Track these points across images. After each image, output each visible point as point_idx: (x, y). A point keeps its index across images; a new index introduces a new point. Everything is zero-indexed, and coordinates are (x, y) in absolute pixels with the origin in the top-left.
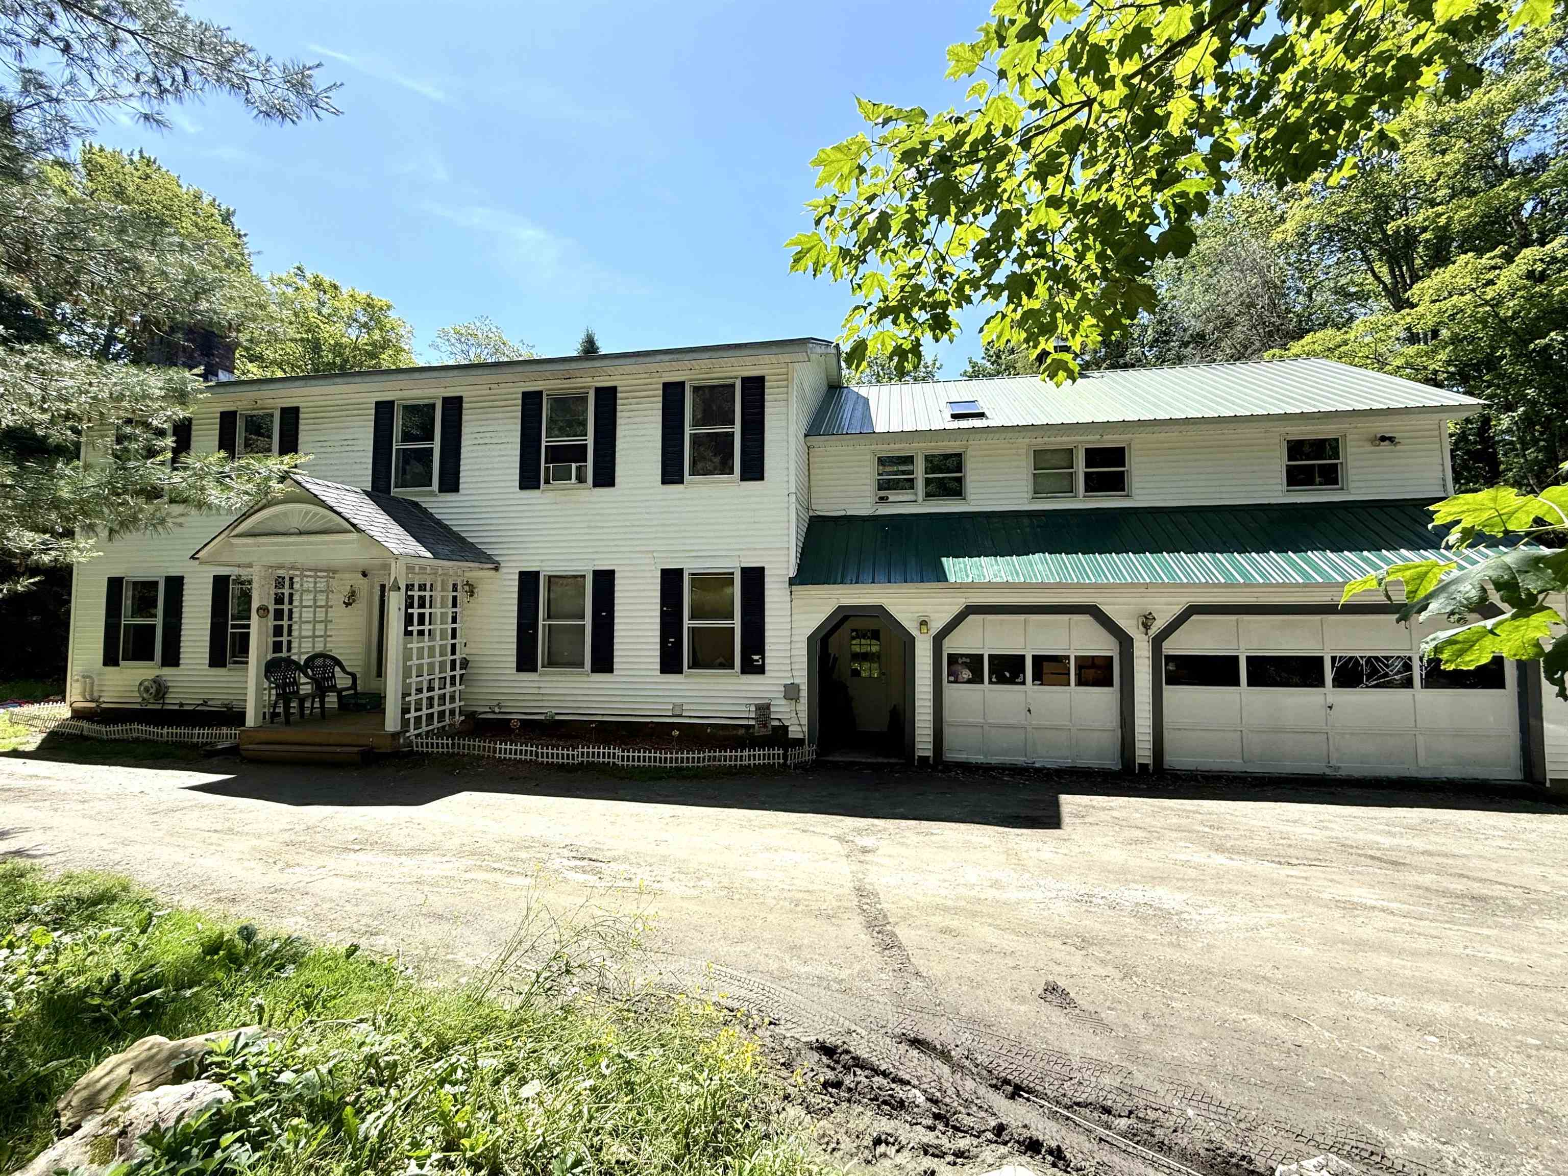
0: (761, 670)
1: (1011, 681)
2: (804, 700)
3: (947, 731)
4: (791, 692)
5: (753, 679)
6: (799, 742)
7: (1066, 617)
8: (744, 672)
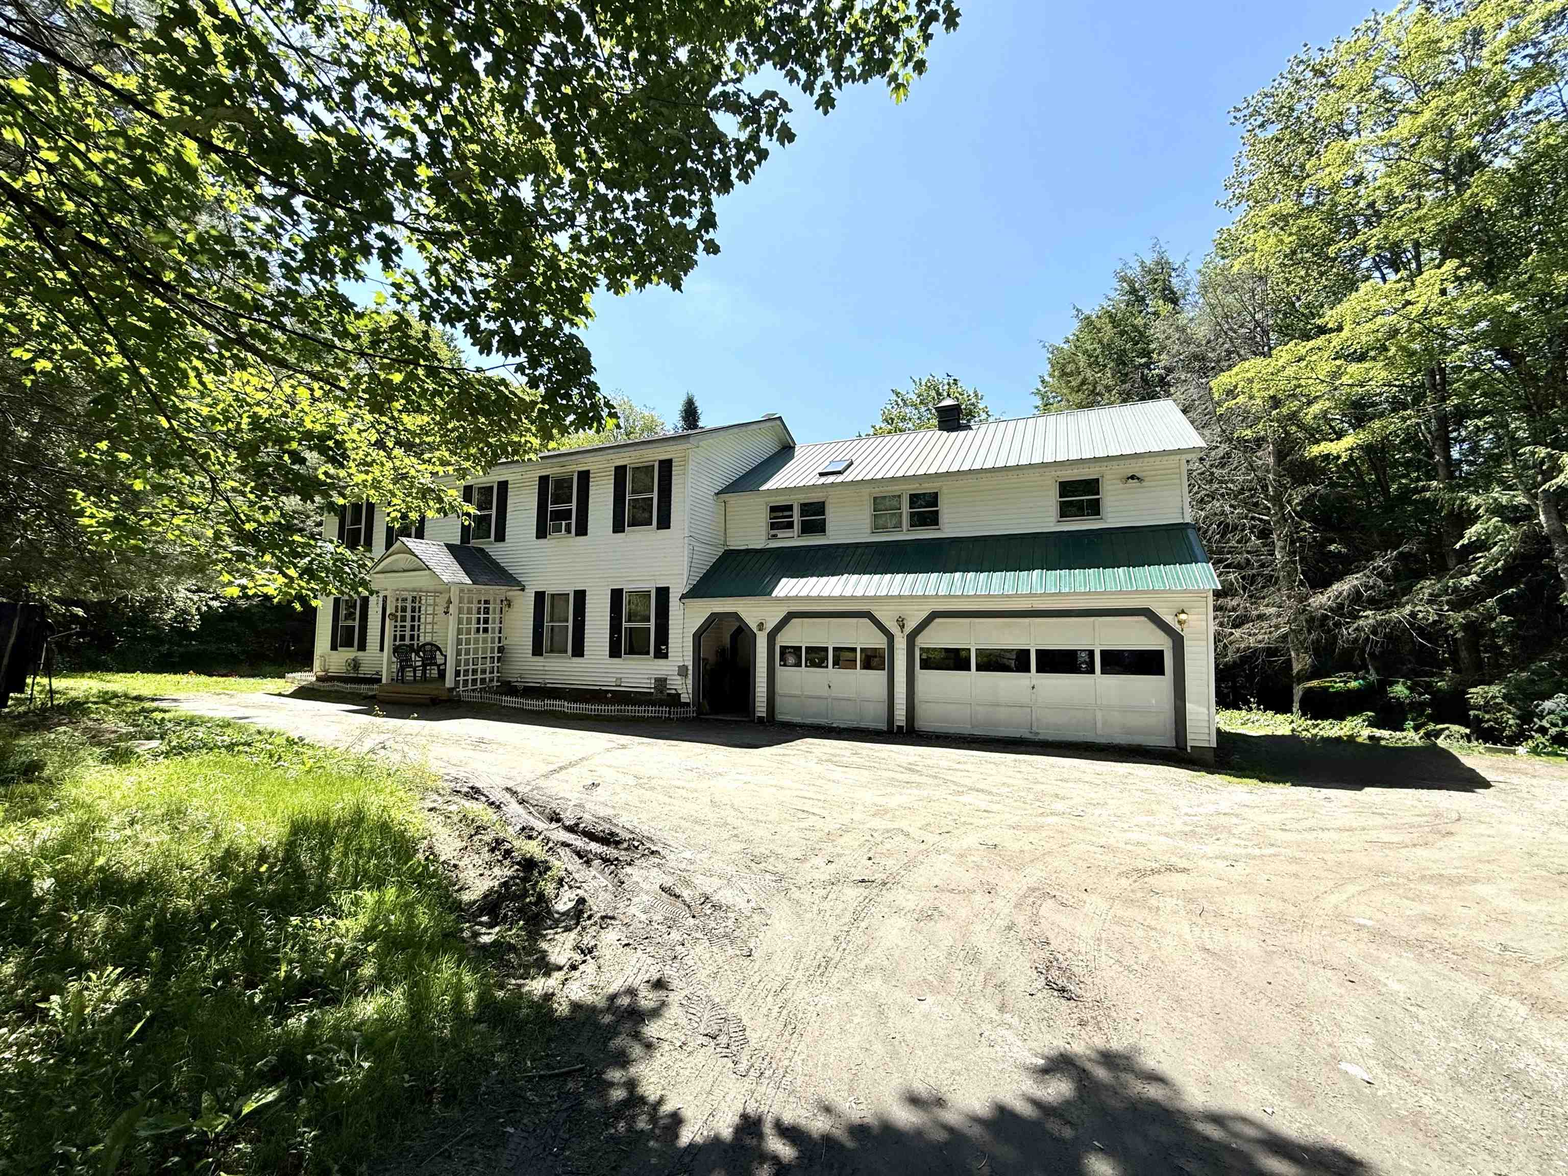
0: (666, 656)
1: (819, 666)
2: (690, 677)
3: (778, 700)
4: (683, 671)
5: (661, 662)
6: (688, 704)
7: (854, 620)
8: (656, 657)
